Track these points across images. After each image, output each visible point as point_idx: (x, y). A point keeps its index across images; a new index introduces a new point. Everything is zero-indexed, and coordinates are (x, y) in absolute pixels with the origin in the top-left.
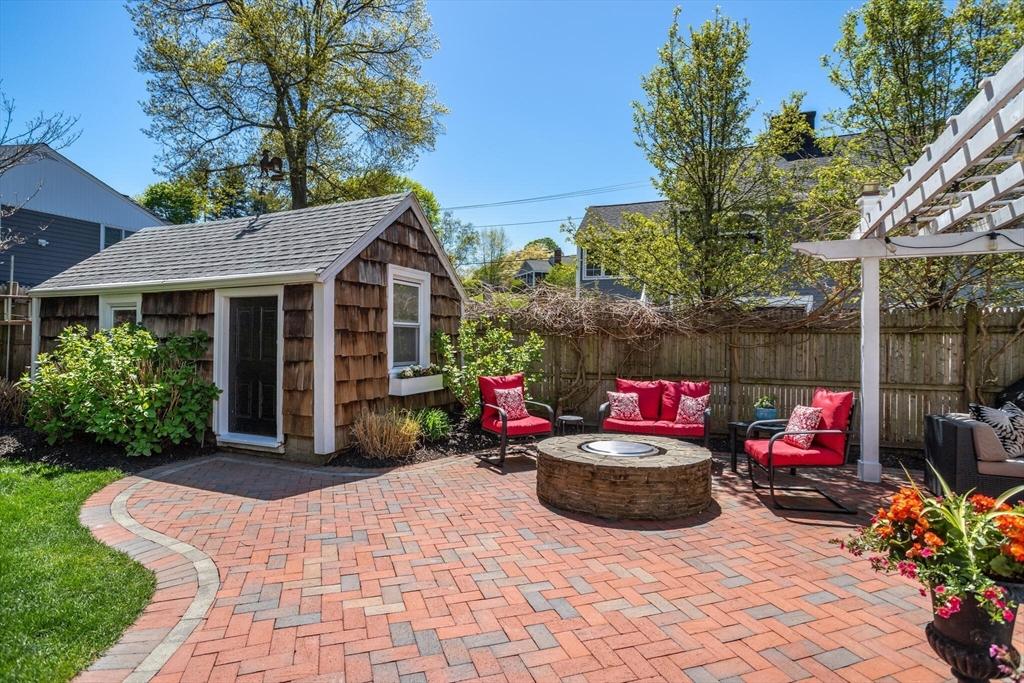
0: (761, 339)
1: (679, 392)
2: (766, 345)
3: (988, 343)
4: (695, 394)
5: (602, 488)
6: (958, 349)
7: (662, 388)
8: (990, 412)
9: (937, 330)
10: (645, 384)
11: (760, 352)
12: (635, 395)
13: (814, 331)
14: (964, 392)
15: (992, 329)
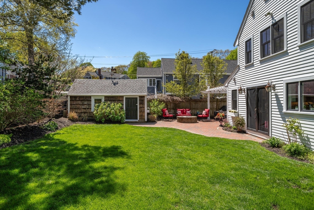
0: (194, 103)
1: (186, 110)
2: (195, 104)
3: (219, 103)
4: (188, 110)
5: (189, 120)
6: (216, 104)
7: (184, 110)
8: (220, 111)
9: (214, 101)
10: (181, 109)
11: (194, 105)
12: (180, 111)
13: (200, 101)
14: (217, 109)
15: (219, 101)
